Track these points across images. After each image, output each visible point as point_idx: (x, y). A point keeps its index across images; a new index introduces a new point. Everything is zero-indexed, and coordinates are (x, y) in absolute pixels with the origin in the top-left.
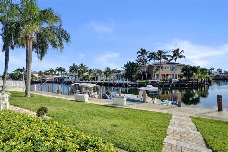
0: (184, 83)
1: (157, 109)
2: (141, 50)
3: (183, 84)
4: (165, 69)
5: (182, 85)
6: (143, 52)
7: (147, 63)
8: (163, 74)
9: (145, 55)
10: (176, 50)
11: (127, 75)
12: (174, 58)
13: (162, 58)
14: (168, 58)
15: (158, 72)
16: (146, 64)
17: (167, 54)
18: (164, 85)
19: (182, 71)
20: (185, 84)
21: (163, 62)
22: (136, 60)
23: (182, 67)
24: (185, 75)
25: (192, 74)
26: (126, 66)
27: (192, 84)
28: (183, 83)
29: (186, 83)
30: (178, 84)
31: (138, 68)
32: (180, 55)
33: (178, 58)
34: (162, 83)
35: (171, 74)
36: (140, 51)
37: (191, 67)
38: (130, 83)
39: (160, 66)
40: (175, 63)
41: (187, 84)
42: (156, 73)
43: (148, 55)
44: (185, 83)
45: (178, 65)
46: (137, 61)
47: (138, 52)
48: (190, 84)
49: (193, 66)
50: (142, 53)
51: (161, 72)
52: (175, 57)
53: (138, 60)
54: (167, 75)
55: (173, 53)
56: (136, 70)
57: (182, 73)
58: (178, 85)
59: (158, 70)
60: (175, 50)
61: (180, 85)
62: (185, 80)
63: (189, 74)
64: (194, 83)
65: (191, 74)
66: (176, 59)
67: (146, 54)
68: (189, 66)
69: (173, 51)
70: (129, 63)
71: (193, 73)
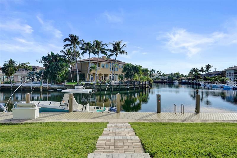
0: (125, 86)
1: (88, 118)
2: (71, 36)
3: (124, 87)
4: (104, 67)
5: (123, 88)
6: (74, 40)
7: (80, 58)
8: (100, 75)
9: (76, 45)
10: (117, 43)
11: (47, 73)
12: (115, 53)
13: (100, 52)
14: (107, 52)
15: (94, 71)
16: (78, 59)
17: (106, 48)
18: (102, 89)
19: (123, 71)
20: (126, 87)
21: (101, 58)
22: (63, 51)
23: (124, 66)
24: (127, 76)
25: (134, 75)
26: (44, 59)
27: (133, 87)
28: (123, 86)
29: (127, 85)
30: (118, 87)
31: (65, 64)
32: (122, 50)
33: (119, 54)
34: (99, 86)
35: (110, 75)
36: (70, 38)
37: (133, 66)
38: (52, 87)
39: (96, 63)
40: (115, 61)
41: (128, 88)
42: (92, 73)
43: (81, 45)
44: (126, 85)
45: (119, 64)
46: (65, 53)
47: (66, 40)
48: (132, 87)
49: (135, 65)
50: (72, 42)
51: (98, 71)
52: (116, 52)
53: (66, 52)
54: (106, 75)
55: (113, 46)
56: (62, 66)
57: (123, 74)
58: (119, 88)
59: (93, 68)
60: (116, 42)
61: (121, 88)
62: (126, 83)
63: (131, 75)
64: (136, 85)
65: (133, 74)
66: (117, 55)
67: (78, 43)
68: (130, 64)
69: (114, 43)
70: (50, 54)
71: (135, 73)
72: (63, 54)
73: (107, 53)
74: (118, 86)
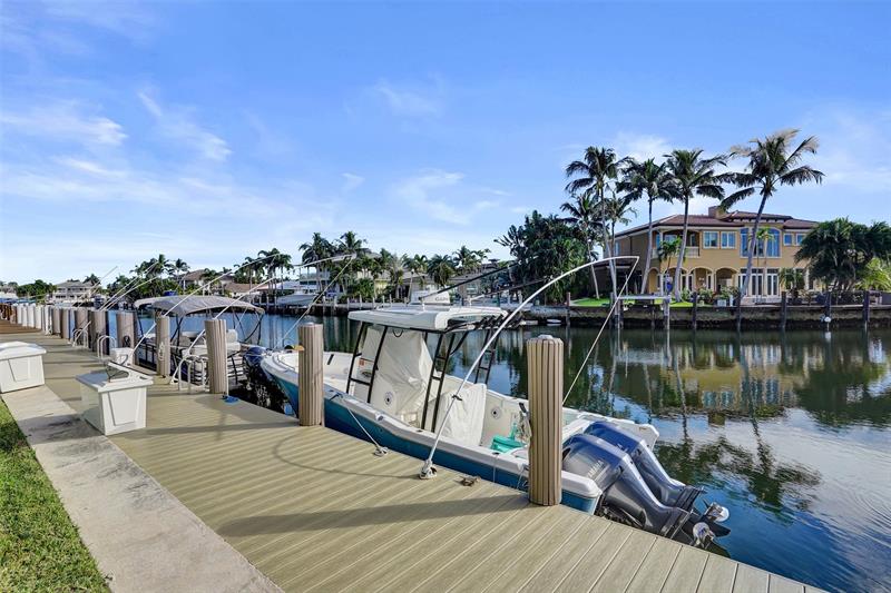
0: (812, 311)
2: (591, 154)
3: (807, 317)
4: (714, 244)
5: (801, 321)
6: (600, 163)
7: (626, 221)
8: (701, 272)
9: (606, 179)
10: (770, 145)
11: (520, 271)
12: (758, 186)
13: (694, 190)
14: (724, 185)
15: (673, 261)
17: (718, 170)
18: (699, 322)
19: (800, 256)
20: (816, 317)
22: (567, 206)
23: (805, 233)
24: (820, 271)
25: (861, 267)
26: (515, 234)
27: (860, 316)
28: (803, 311)
29: (826, 311)
30: (776, 317)
31: (571, 242)
32: (791, 168)
33: (777, 184)
34: (689, 310)
35: (743, 271)
36: (586, 162)
37: (857, 230)
38: (535, 311)
39: (686, 232)
40: (757, 218)
41: (828, 319)
42: (664, 266)
43: (621, 178)
44: (819, 311)
45: (785, 228)
46: (573, 209)
47: (574, 167)
48: (851, 316)
49: (869, 225)
50: (593, 172)
51: (689, 260)
52: (764, 179)
53: (577, 206)
54: (724, 274)
55: (749, 159)
56: (561, 250)
57: (803, 264)
58: (778, 322)
59: (672, 248)
60: (764, 142)
62: (820, 299)
63: (846, 267)
64: (875, 311)
65: (856, 264)
66: (767, 191)
67: (612, 171)
68: (843, 223)
69: (755, 147)
70: (531, 218)
71: (868, 259)
72: (568, 214)
73: (722, 190)
74: (772, 311)
